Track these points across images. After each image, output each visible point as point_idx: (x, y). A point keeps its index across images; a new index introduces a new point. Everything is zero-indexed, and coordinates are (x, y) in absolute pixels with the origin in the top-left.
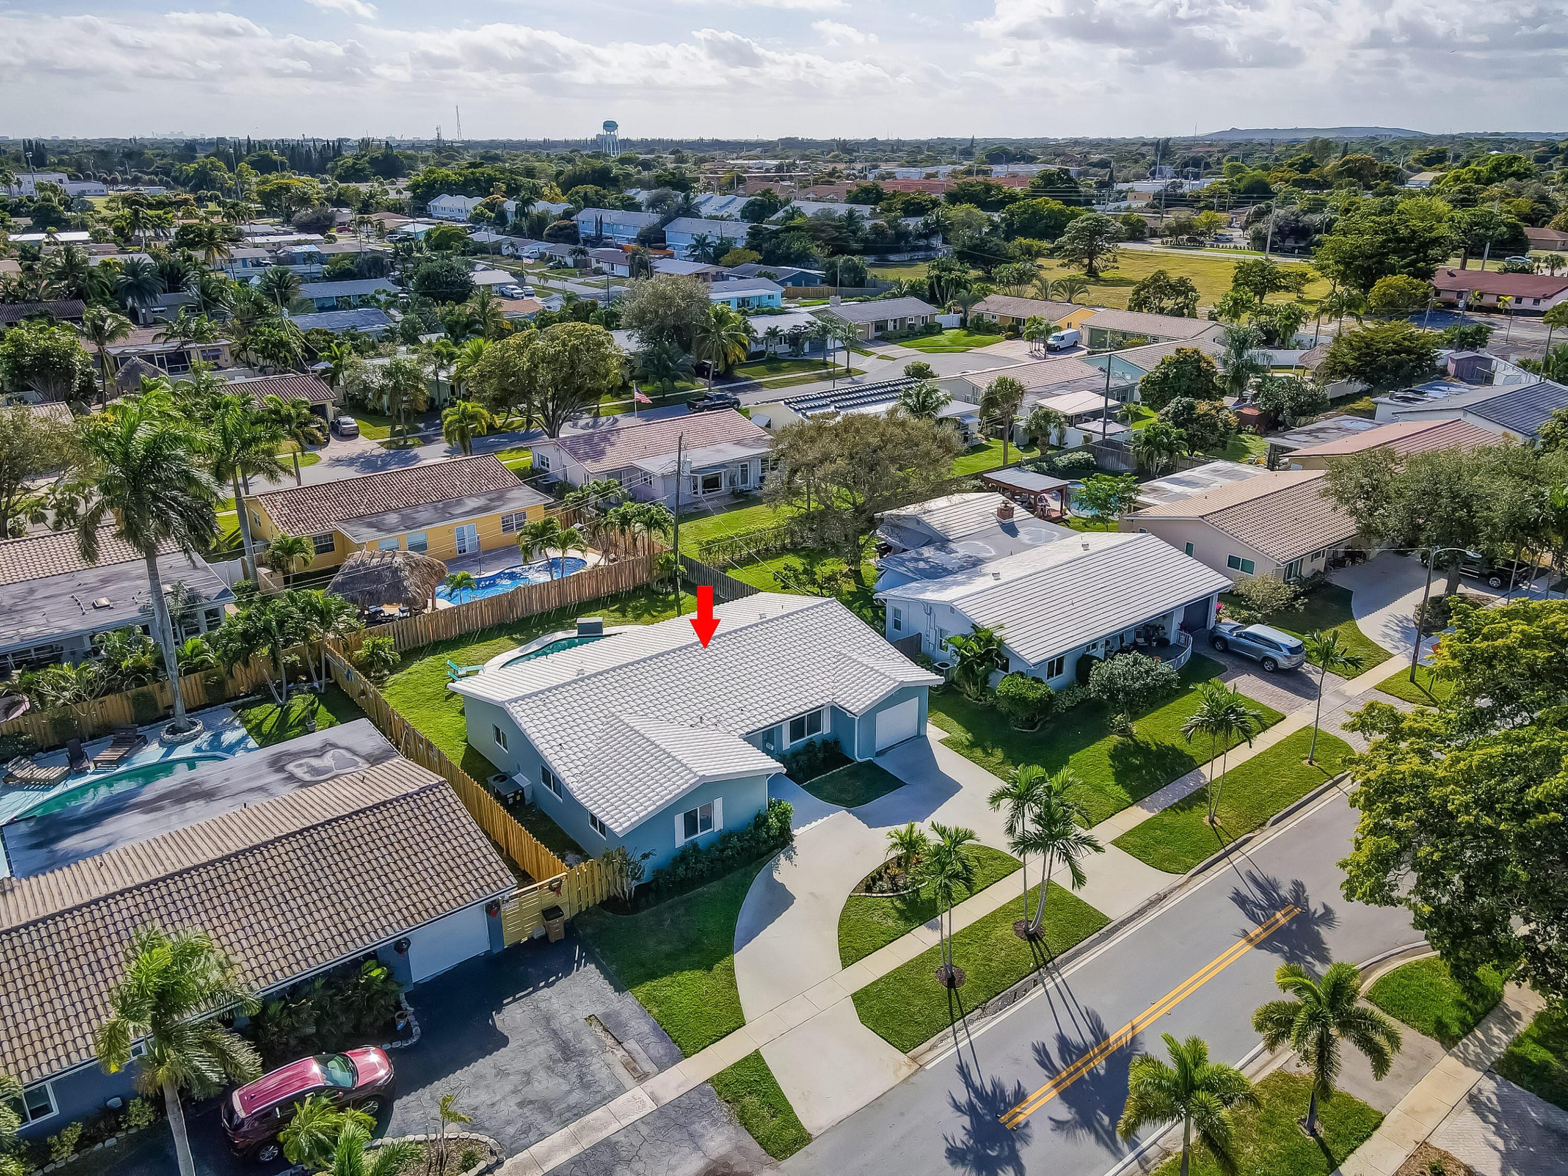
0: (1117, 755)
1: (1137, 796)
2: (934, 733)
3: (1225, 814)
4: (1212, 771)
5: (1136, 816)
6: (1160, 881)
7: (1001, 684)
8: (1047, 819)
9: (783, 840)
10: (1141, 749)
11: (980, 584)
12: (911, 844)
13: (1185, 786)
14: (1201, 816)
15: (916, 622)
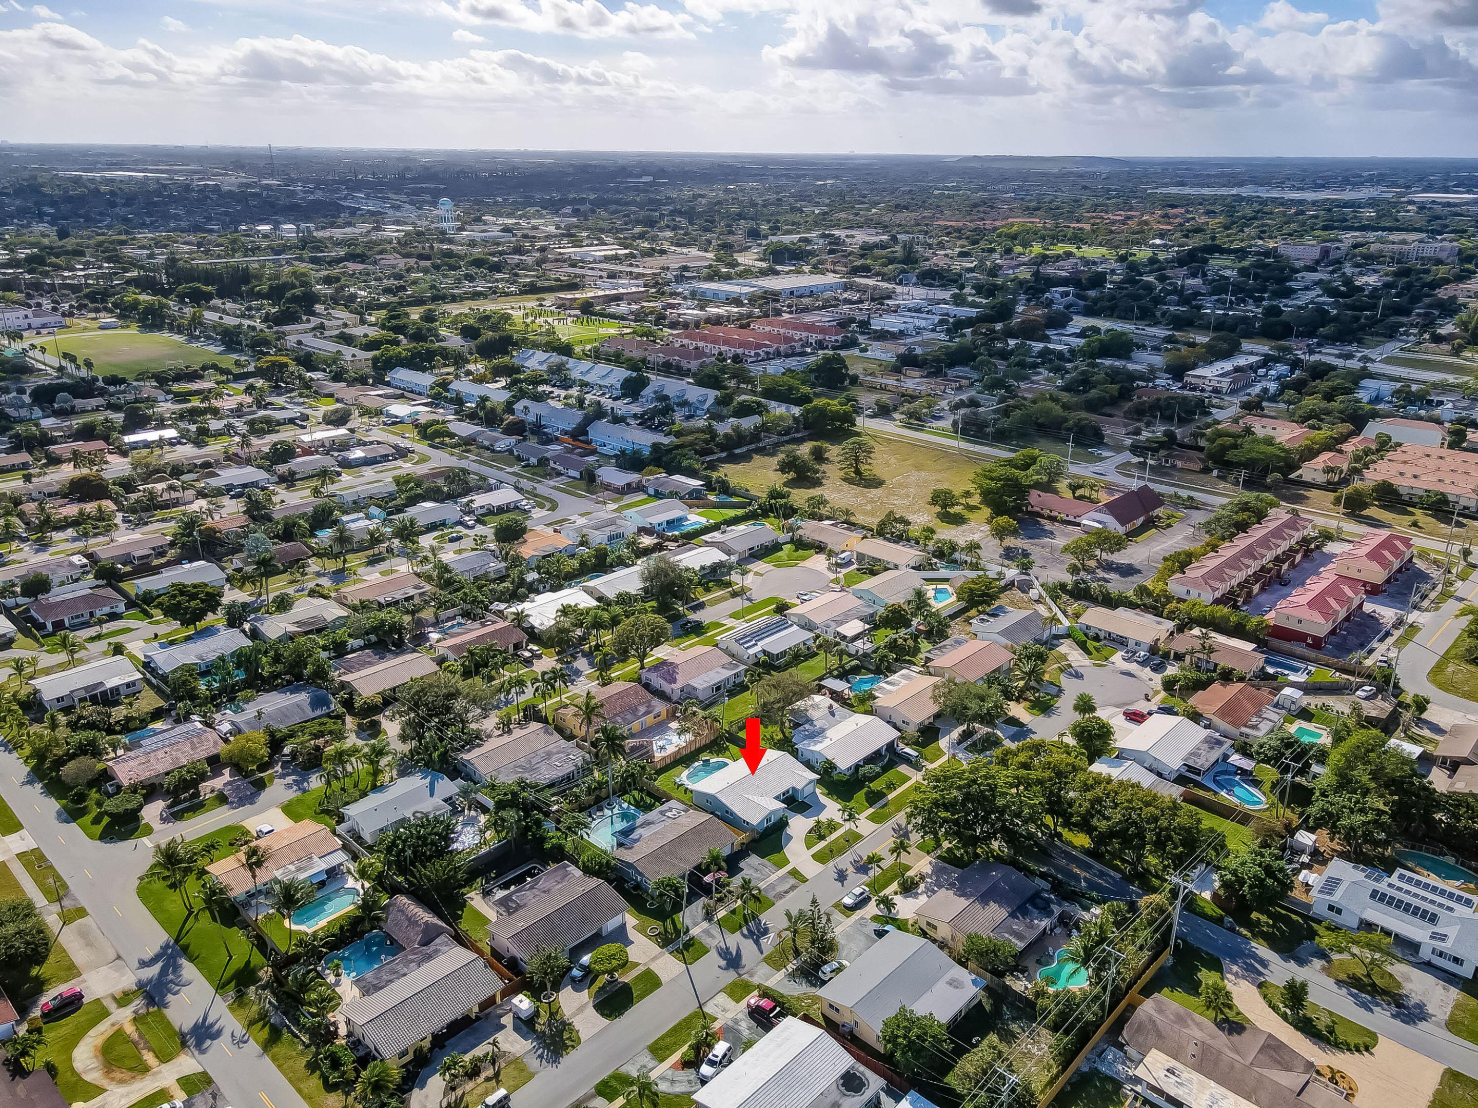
0: (867, 794)
1: (871, 805)
2: (818, 791)
3: (892, 808)
4: (890, 797)
5: (871, 810)
6: (875, 826)
7: (834, 773)
8: (850, 815)
9: (787, 824)
10: (872, 792)
11: (827, 742)
12: (818, 822)
13: (882, 802)
14: (886, 810)
15: (808, 756)
